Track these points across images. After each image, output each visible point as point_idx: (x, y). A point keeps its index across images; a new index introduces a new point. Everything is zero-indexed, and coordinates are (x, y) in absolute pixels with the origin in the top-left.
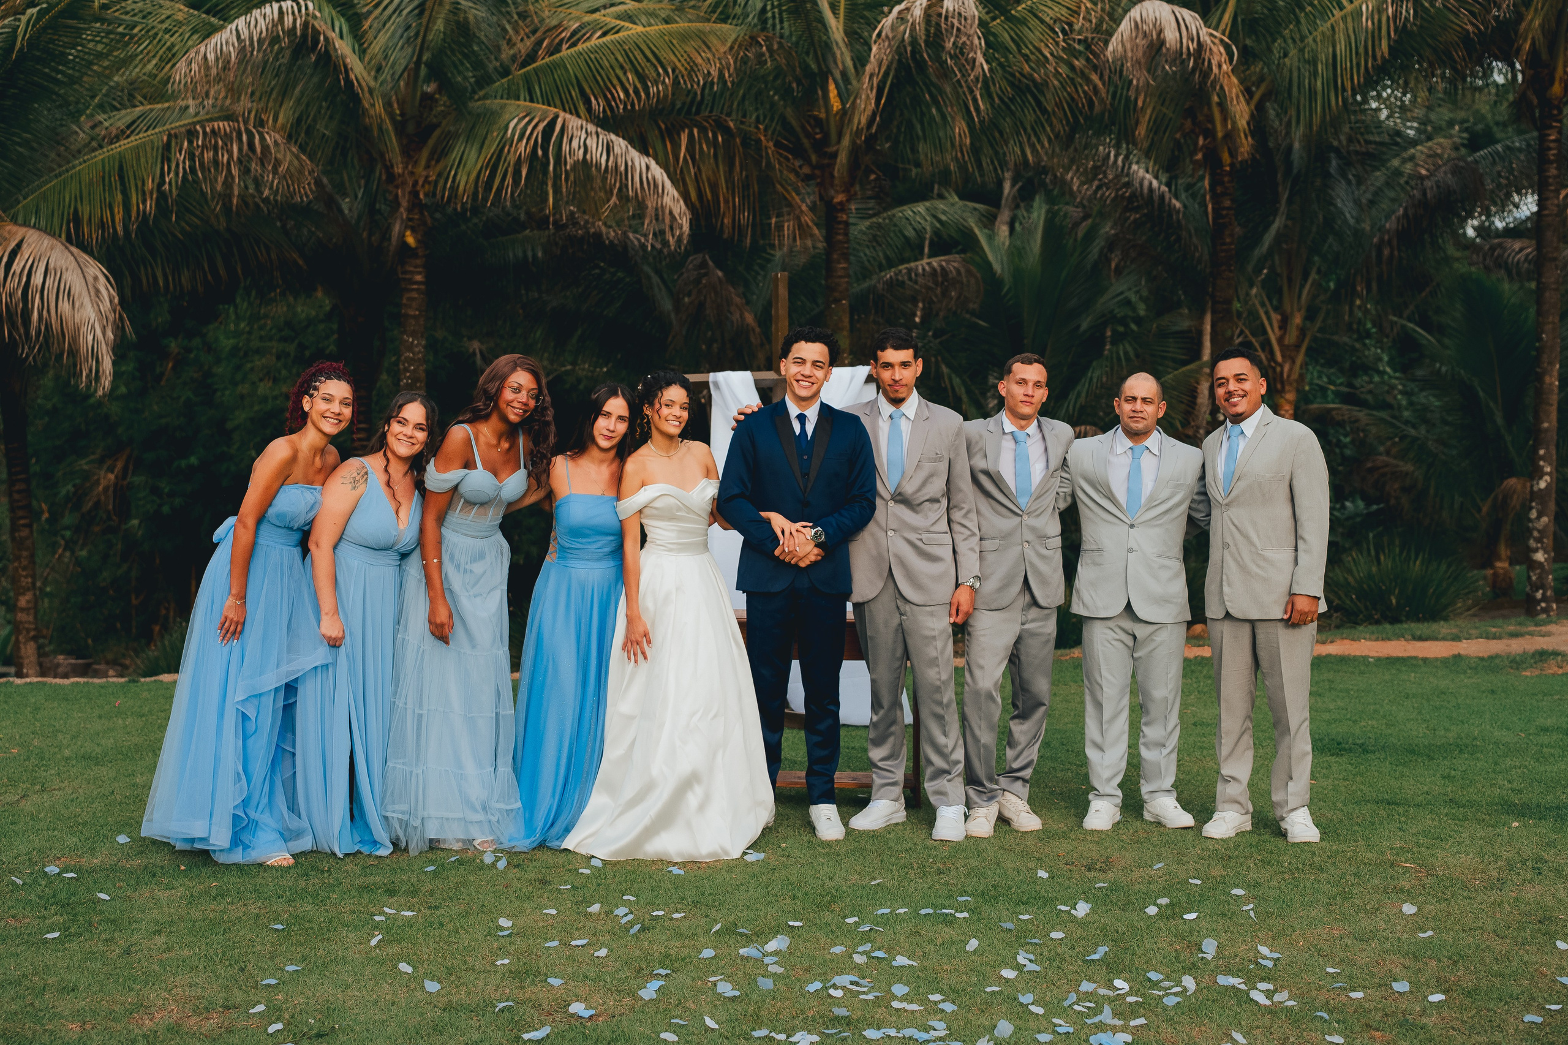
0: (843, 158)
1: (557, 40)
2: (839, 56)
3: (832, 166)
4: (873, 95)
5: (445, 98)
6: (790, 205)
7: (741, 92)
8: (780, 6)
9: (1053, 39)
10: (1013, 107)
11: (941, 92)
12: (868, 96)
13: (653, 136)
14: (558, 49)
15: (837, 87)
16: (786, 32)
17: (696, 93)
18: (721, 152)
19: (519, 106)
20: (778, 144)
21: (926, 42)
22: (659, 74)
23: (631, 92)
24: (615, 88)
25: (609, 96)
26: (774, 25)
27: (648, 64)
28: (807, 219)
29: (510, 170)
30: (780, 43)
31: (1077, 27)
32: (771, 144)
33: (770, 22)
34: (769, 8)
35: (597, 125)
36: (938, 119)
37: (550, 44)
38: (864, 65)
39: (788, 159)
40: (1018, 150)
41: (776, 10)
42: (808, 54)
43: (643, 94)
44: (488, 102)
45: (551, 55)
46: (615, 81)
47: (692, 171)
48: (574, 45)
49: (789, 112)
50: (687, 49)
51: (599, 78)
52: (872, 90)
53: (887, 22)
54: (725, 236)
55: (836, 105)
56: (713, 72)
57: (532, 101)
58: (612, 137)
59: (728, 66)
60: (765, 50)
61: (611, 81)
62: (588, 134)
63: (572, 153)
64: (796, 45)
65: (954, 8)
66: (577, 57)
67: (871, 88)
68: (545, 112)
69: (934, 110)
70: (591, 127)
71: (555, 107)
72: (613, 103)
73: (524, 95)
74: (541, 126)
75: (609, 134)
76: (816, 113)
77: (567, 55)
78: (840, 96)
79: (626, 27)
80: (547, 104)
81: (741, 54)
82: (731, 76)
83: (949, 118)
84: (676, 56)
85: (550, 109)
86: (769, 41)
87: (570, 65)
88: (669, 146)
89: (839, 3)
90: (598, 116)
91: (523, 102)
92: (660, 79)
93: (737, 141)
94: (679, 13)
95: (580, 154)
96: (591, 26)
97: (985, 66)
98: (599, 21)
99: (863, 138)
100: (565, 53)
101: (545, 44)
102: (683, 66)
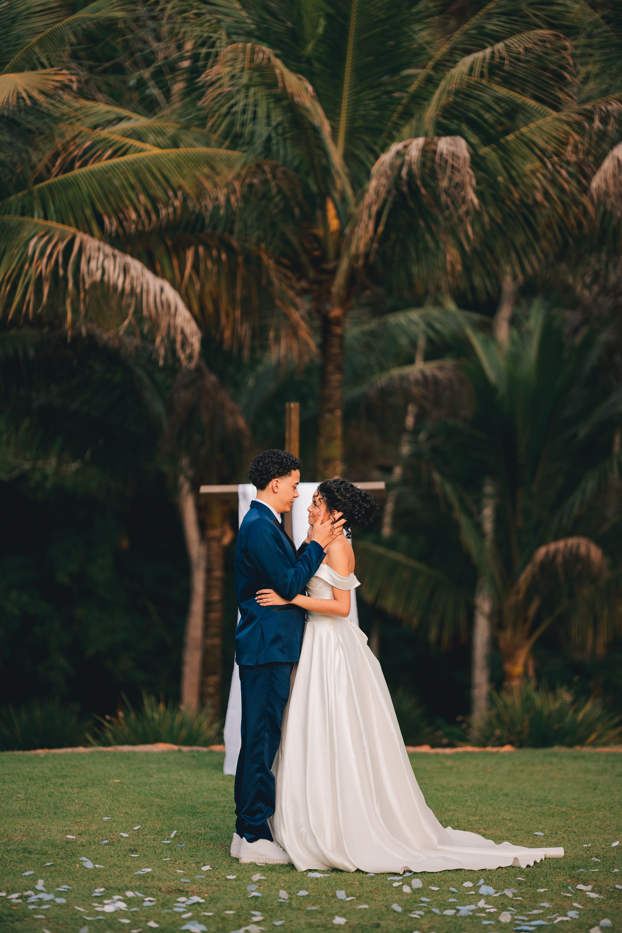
0: (340, 277)
1: (70, 159)
3: (330, 282)
4: (371, 224)
6: (287, 319)
8: (283, 134)
10: (505, 229)
11: (436, 222)
13: (160, 252)
14: (71, 167)
15: (336, 207)
16: (289, 158)
17: (204, 217)
18: (224, 270)
19: (36, 225)
20: (278, 263)
22: (169, 198)
24: (127, 207)
25: (121, 216)
26: (278, 151)
27: (159, 186)
28: (304, 332)
29: (31, 288)
30: (285, 173)
32: (271, 264)
33: (275, 149)
34: (274, 135)
35: (112, 246)
36: (431, 244)
37: (62, 163)
38: (363, 194)
39: (285, 275)
41: (280, 138)
42: (308, 175)
43: (154, 217)
45: (65, 172)
47: (198, 286)
49: (289, 230)
50: (197, 173)
51: (112, 199)
52: (369, 219)
53: (386, 158)
54: (226, 346)
55: (334, 224)
56: (220, 198)
57: (46, 218)
58: (129, 259)
59: (234, 192)
60: (269, 176)
61: (123, 201)
62: (106, 256)
63: (90, 273)
64: (297, 169)
65: (447, 149)
66: (90, 177)
67: (370, 217)
68: (63, 232)
69: (428, 237)
70: (108, 249)
71: (70, 225)
72: (125, 224)
73: (38, 211)
74: (61, 247)
75: (125, 256)
76: (315, 231)
77: (79, 175)
78: (338, 216)
79: (135, 146)
80: (63, 223)
81: (248, 181)
82: (237, 200)
83: (442, 246)
84: (184, 177)
85: (66, 228)
86: (274, 169)
87: (83, 184)
88: (175, 263)
89: (338, 128)
90: (110, 234)
91: (37, 220)
92: (170, 202)
93: (240, 259)
94: (185, 131)
95: (98, 275)
96: (101, 144)
97: (476, 201)
98: (109, 140)
99: (361, 262)
100: (77, 172)
101: (58, 162)
102: (191, 188)
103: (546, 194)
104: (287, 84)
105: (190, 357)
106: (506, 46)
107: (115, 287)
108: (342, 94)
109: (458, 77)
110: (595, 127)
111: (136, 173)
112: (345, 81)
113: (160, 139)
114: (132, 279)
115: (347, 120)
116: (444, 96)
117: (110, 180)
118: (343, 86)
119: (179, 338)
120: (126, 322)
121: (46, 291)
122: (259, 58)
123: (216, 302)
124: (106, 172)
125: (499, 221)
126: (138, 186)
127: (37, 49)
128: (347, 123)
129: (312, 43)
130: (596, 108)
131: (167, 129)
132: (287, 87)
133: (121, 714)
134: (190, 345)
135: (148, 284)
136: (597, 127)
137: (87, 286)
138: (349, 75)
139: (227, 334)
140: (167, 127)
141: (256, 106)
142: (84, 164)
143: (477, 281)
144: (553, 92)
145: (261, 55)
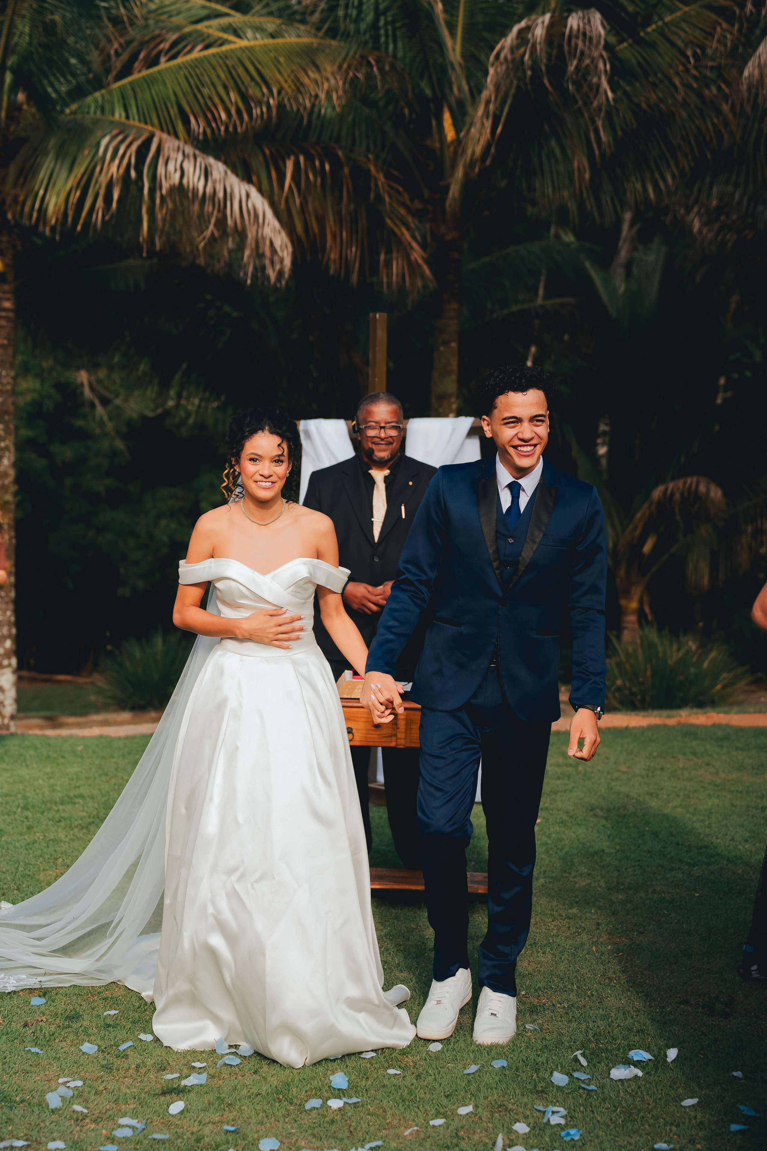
0: (455, 191)
1: (155, 52)
2: (453, 79)
3: (443, 200)
4: (488, 124)
5: (33, 110)
6: (398, 240)
7: (350, 118)
8: (393, 22)
9: (684, 65)
10: (637, 142)
12: (483, 126)
13: (257, 163)
14: (156, 62)
15: (453, 114)
17: (302, 118)
18: (329, 181)
19: (112, 122)
20: (388, 176)
21: (547, 66)
22: (263, 94)
23: (233, 111)
24: (216, 107)
25: (210, 116)
26: (387, 44)
27: (253, 84)
28: (417, 256)
29: (100, 199)
30: (392, 66)
31: (709, 52)
32: (380, 176)
33: (383, 39)
34: (382, 23)
35: (196, 147)
36: (557, 151)
37: (146, 58)
38: (480, 92)
39: (397, 192)
40: (639, 186)
41: (390, 28)
42: (422, 78)
43: (246, 116)
44: (79, 116)
45: (149, 68)
46: (216, 100)
47: (298, 201)
48: (174, 57)
49: (401, 141)
50: (294, 67)
51: (199, 96)
52: (487, 118)
53: (507, 42)
54: (331, 272)
55: (450, 134)
56: (320, 94)
57: (127, 117)
58: (211, 160)
59: (337, 89)
60: (375, 71)
61: (212, 100)
62: (186, 156)
63: (168, 176)
64: (410, 67)
65: (578, 27)
66: (177, 71)
67: (487, 116)
68: (140, 131)
69: (553, 143)
70: (189, 150)
71: (152, 124)
72: (214, 125)
73: (119, 112)
74: (135, 147)
75: (208, 158)
76: (429, 143)
77: (165, 69)
78: (455, 124)
79: (230, 40)
80: (145, 122)
81: (351, 74)
82: (338, 98)
83: (569, 152)
85: (146, 126)
86: (381, 63)
87: (169, 78)
88: (274, 174)
89: (455, 26)
90: (196, 138)
92: (265, 100)
93: (346, 170)
94: (284, 27)
95: (176, 178)
96: (192, 38)
97: (610, 94)
98: (203, 33)
99: (477, 170)
100: (163, 66)
101: (142, 56)
102: (290, 86)
105: (280, 275)
107: (195, 191)
110: (747, 12)
111: (228, 68)
114: (214, 182)
115: (465, 15)
119: (268, 253)
120: (208, 232)
121: (116, 196)
123: (321, 221)
126: (230, 83)
128: (465, 20)
131: (266, 26)
134: (280, 260)
135: (232, 189)
137: (164, 191)
139: (334, 258)
142: (171, 59)
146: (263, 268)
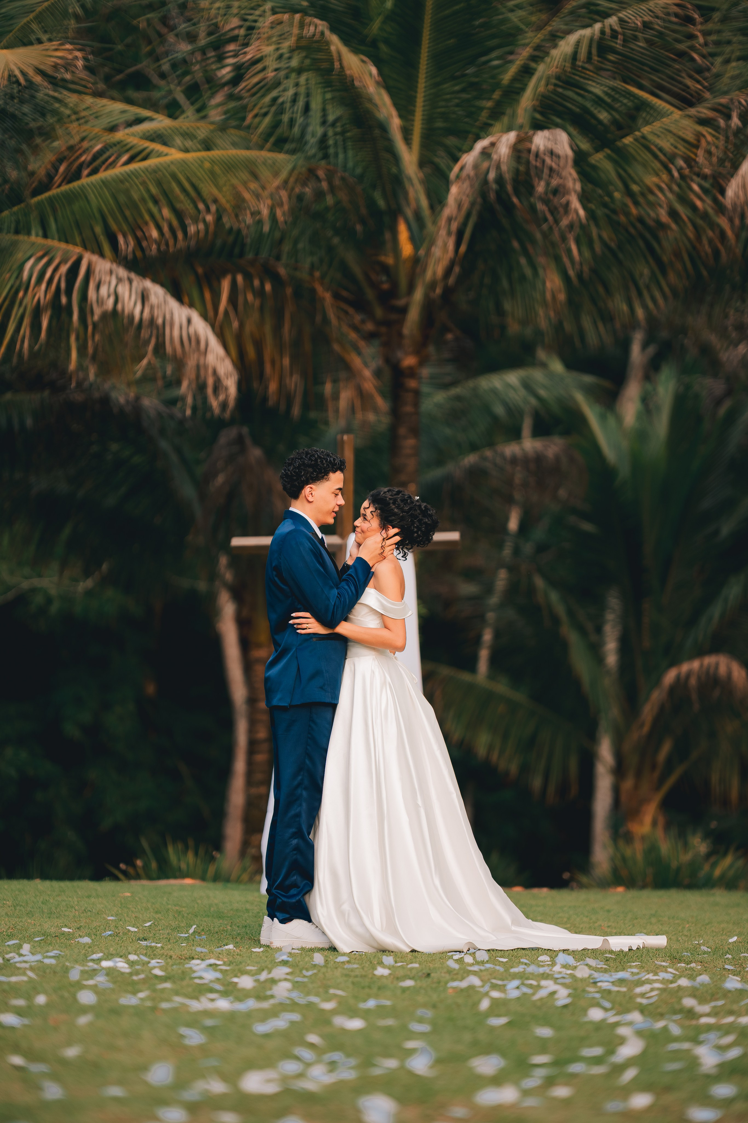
0: (414, 315)
1: (76, 165)
2: (411, 193)
3: (401, 322)
4: (451, 242)
6: (347, 367)
7: (295, 233)
8: (343, 133)
10: (620, 256)
11: (532, 239)
12: (445, 245)
13: (188, 282)
14: (77, 176)
15: (409, 228)
16: (350, 164)
18: (269, 302)
19: (33, 244)
20: (336, 296)
21: (514, 181)
22: (200, 211)
24: (146, 223)
25: (139, 234)
26: (336, 155)
27: (185, 197)
28: (370, 384)
29: (26, 321)
30: (343, 179)
31: (696, 163)
32: (328, 297)
33: (331, 151)
34: (330, 133)
35: (129, 268)
36: (528, 272)
37: (67, 170)
38: (441, 206)
39: (346, 313)
40: (624, 305)
41: (339, 138)
42: (374, 187)
43: (180, 235)
45: (69, 182)
46: (147, 217)
47: (236, 324)
49: (351, 257)
50: (235, 181)
51: (128, 213)
52: (449, 237)
53: (469, 159)
54: (271, 402)
55: (407, 249)
56: (262, 210)
57: (46, 236)
58: (148, 284)
59: (281, 204)
60: (324, 185)
61: (142, 216)
62: (119, 280)
63: (100, 302)
64: (361, 178)
65: (545, 146)
66: (101, 187)
67: (449, 233)
68: (67, 253)
69: (523, 261)
70: (122, 272)
71: (75, 244)
72: (144, 244)
73: (36, 229)
74: (64, 269)
75: (144, 281)
76: (383, 258)
77: (88, 185)
78: (412, 239)
79: (158, 151)
80: (67, 242)
81: (297, 190)
82: (284, 214)
83: (541, 272)
84: (220, 189)
85: (70, 247)
86: (330, 176)
87: (92, 196)
88: (208, 295)
89: (412, 130)
90: (126, 258)
91: (36, 238)
92: (201, 216)
93: (289, 291)
94: (220, 133)
95: (110, 303)
96: (115, 149)
97: (582, 212)
98: (125, 143)
99: (438, 291)
100: (85, 181)
101: (62, 169)
102: (228, 201)
103: (673, 214)
104: (345, 63)
105: (224, 405)
106: (621, 20)
107: (131, 317)
108: (417, 87)
109: (560, 58)
110: (733, 125)
111: (159, 184)
112: (421, 71)
113: (189, 144)
114: (152, 308)
115: (423, 120)
116: (543, 83)
117: (127, 193)
118: (417, 77)
119: (210, 381)
120: (145, 362)
121: (45, 323)
122: (310, 31)
123: (259, 345)
124: (122, 182)
125: (613, 245)
126: (161, 197)
127: (34, 26)
128: (422, 124)
129: (378, 21)
130: (734, 101)
131: (198, 131)
132: (346, 69)
133: (139, 863)
134: (224, 389)
135: (172, 314)
136: (735, 124)
137: (96, 318)
138: (426, 63)
139: (273, 387)
140: (198, 128)
141: (308, 95)
142: (95, 171)
143: (587, 322)
144: (679, 78)
145: (312, 29)
146: (205, 399)
